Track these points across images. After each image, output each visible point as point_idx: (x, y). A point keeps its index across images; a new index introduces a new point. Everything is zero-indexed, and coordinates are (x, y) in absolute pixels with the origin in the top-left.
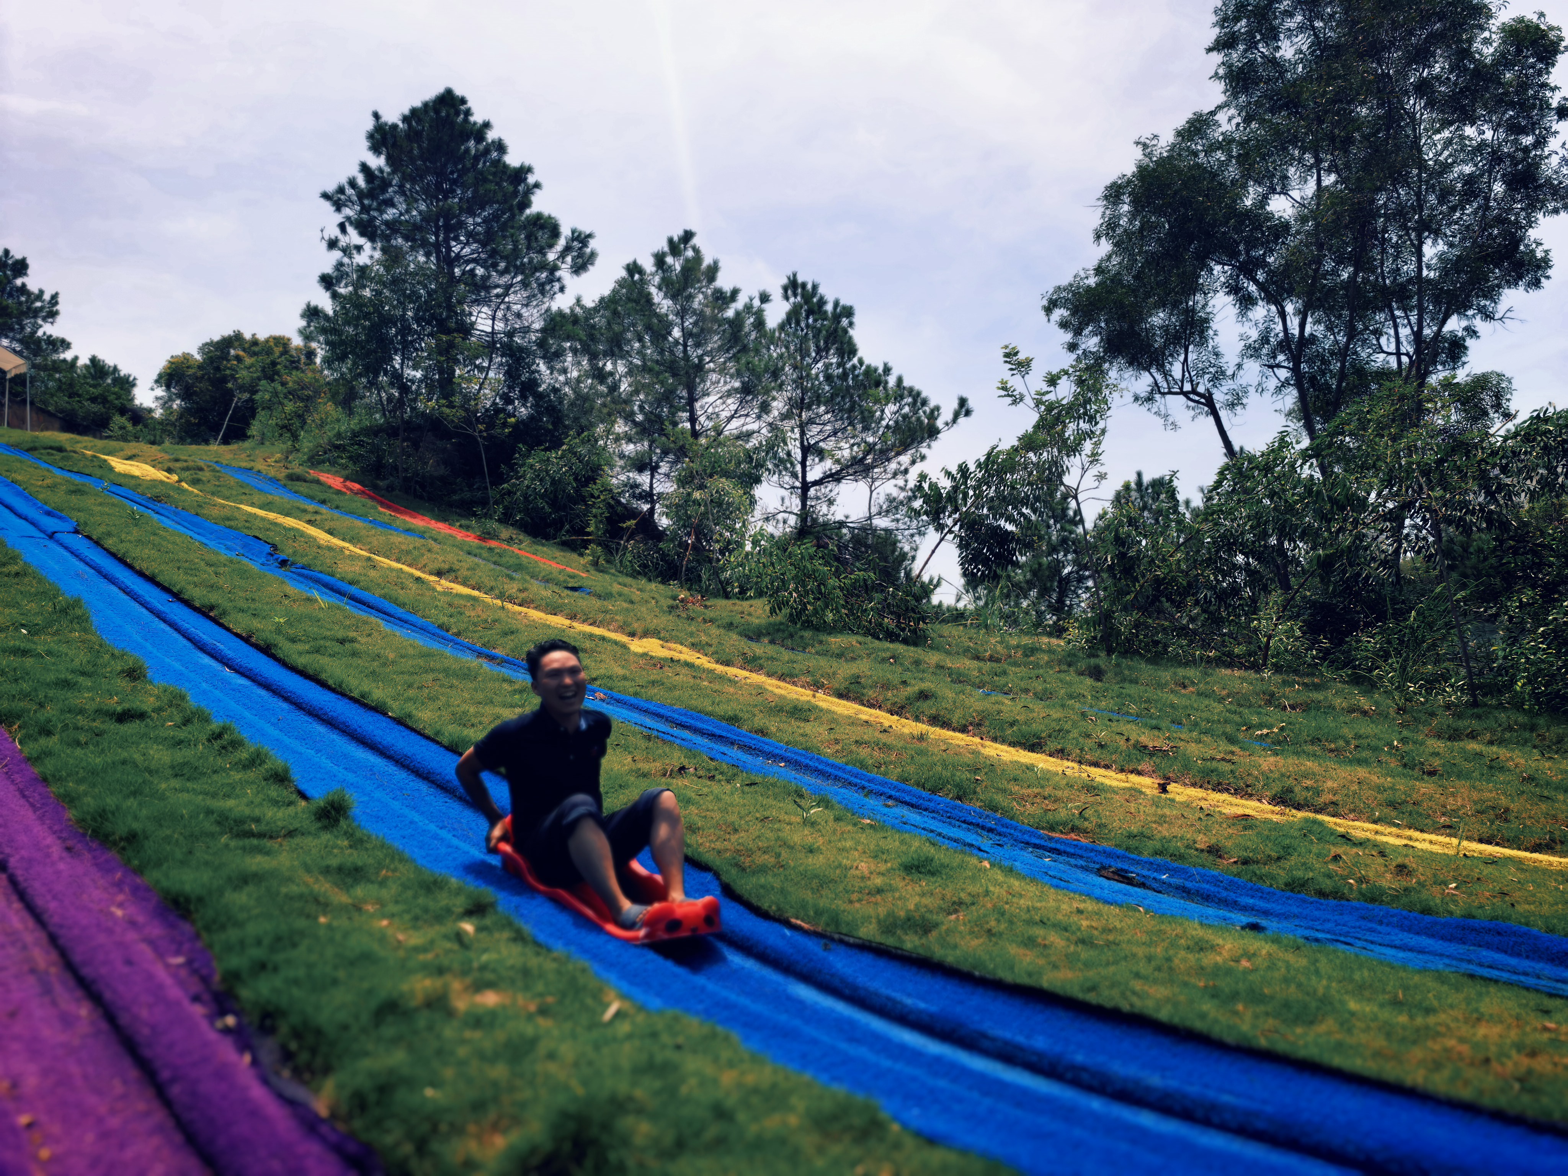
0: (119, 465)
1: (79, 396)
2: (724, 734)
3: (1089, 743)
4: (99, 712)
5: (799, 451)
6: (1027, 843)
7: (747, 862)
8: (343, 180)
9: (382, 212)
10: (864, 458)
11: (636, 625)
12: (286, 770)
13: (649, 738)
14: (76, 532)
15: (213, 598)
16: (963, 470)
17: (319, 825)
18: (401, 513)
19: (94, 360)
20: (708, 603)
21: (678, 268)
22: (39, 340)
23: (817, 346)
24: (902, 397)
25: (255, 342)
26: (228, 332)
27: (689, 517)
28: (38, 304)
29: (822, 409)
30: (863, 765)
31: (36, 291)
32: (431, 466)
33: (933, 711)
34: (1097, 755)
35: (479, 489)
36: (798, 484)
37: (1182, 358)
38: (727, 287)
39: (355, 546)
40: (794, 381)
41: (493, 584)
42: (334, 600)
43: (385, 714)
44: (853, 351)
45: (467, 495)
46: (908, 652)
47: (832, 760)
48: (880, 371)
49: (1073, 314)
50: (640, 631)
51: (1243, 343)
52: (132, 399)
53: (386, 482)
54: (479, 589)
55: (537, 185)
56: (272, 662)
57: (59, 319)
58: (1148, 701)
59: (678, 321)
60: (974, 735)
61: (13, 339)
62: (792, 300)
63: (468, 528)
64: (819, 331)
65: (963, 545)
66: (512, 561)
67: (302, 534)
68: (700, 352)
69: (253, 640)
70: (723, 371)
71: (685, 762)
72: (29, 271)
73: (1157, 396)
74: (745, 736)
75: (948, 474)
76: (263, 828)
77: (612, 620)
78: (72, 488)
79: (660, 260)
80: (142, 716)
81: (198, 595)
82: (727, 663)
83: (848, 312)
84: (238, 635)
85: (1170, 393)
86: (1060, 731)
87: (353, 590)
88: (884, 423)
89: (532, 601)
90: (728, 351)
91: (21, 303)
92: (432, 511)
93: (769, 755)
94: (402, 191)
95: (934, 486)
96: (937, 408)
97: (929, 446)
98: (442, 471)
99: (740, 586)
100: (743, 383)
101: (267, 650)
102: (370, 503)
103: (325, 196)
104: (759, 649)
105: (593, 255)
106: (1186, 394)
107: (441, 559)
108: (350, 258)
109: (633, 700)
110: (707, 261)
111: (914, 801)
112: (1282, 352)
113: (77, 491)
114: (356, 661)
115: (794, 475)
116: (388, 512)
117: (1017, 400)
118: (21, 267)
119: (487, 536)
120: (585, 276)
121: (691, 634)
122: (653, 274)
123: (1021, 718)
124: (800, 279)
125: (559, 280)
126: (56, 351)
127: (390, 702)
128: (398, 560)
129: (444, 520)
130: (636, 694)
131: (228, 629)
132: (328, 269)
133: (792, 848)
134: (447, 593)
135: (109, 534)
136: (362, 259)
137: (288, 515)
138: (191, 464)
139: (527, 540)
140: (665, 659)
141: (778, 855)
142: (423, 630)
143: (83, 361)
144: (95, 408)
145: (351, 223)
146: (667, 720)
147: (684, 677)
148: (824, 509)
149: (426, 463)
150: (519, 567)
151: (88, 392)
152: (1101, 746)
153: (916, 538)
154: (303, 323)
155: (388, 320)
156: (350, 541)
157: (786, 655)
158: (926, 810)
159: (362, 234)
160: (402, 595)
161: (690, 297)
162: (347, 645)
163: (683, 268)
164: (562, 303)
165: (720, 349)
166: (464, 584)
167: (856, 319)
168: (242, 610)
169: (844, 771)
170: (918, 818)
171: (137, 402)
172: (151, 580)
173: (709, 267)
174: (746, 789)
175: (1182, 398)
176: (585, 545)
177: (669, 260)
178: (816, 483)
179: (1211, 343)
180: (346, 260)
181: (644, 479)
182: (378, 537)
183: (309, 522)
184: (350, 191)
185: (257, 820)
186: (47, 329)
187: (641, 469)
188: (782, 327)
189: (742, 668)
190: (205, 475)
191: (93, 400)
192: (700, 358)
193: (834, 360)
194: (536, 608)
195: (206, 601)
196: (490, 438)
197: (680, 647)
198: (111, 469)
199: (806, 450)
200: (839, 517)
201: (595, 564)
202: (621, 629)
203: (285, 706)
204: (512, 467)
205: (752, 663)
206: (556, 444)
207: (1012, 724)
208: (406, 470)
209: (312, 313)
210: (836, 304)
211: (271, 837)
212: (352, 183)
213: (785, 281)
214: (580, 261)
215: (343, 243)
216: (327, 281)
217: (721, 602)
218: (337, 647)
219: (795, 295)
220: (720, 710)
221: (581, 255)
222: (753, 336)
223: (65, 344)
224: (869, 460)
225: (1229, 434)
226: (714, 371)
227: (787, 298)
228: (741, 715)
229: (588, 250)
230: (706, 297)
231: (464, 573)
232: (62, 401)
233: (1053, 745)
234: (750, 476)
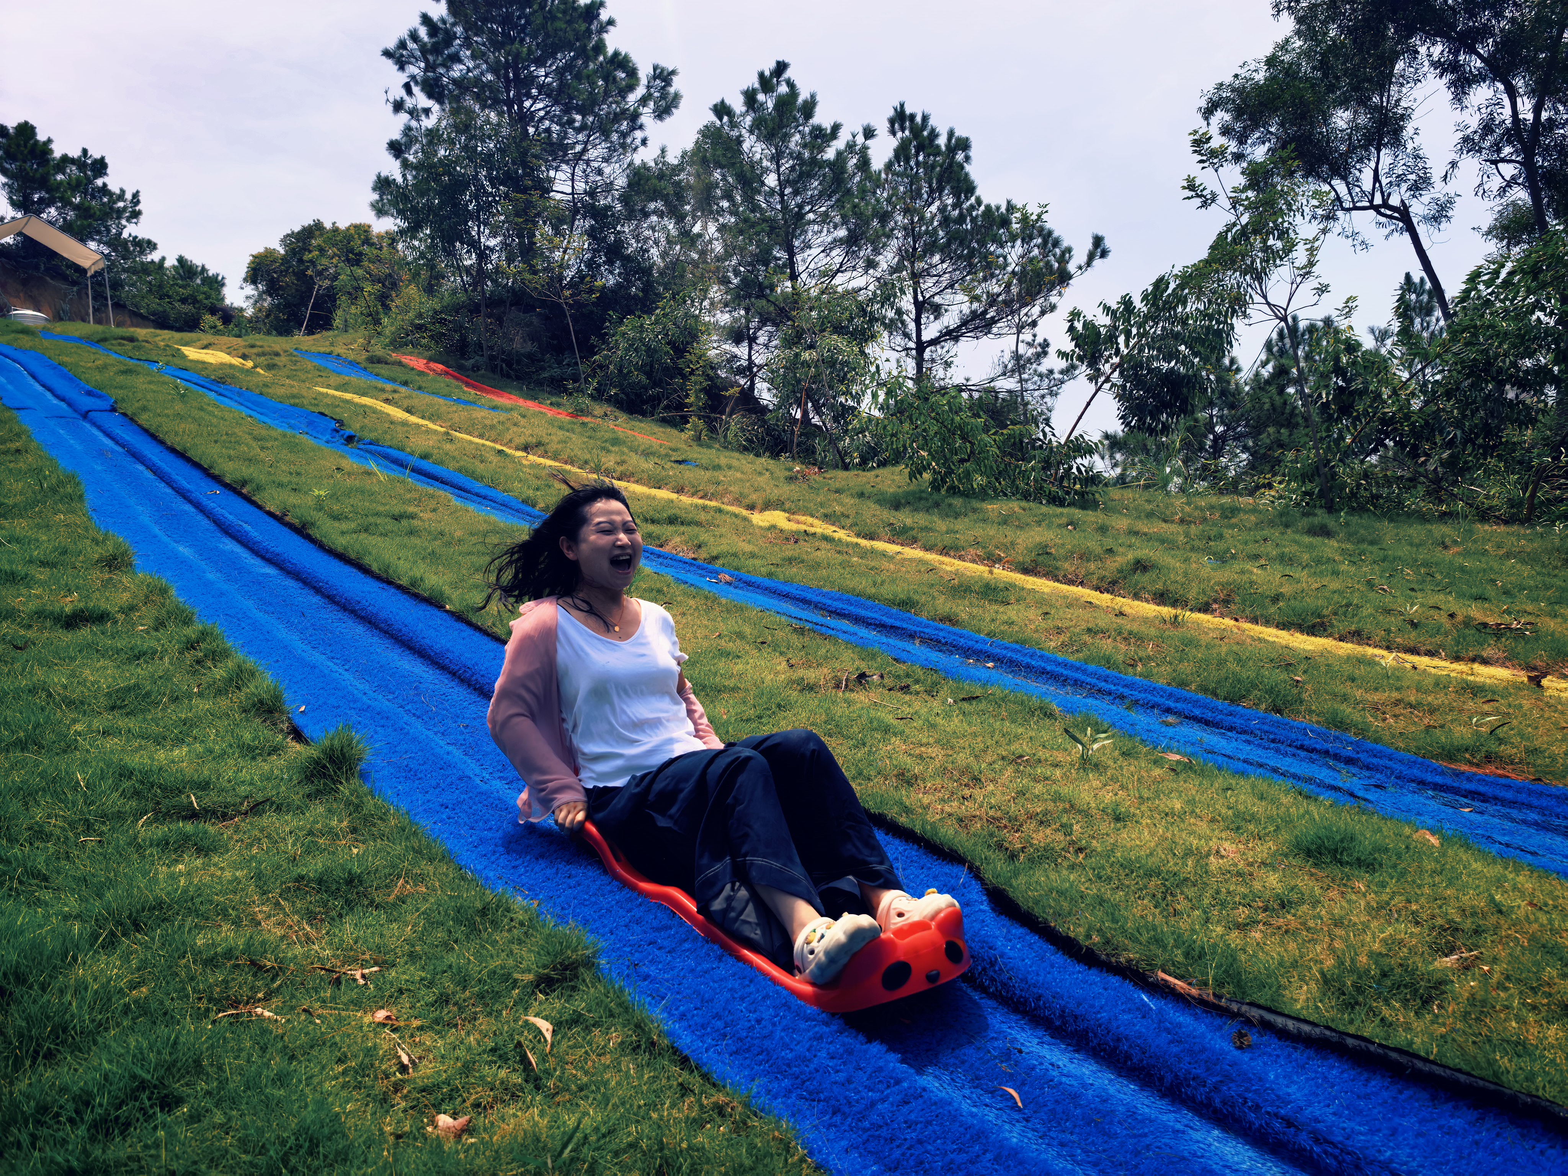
0: (192, 353)
1: (169, 297)
2: (898, 624)
3: (1393, 622)
4: (40, 614)
5: (912, 308)
6: (1422, 783)
7: (1015, 841)
8: (404, 33)
9: (449, 68)
10: (985, 312)
11: (754, 497)
12: (277, 698)
13: (801, 631)
14: (113, 410)
15: (247, 471)
16: (1127, 302)
17: (308, 789)
18: (487, 392)
19: (181, 260)
20: (827, 475)
21: (770, 105)
22: (126, 241)
23: (930, 186)
24: (1031, 238)
25: (335, 230)
26: (308, 221)
27: (799, 381)
28: (121, 204)
29: (937, 258)
30: (1108, 661)
31: (118, 192)
32: (520, 344)
33: (1159, 586)
34: (1412, 637)
35: (569, 365)
36: (912, 345)
37: (1373, 164)
38: (827, 125)
39: (433, 422)
40: (905, 228)
41: (587, 456)
42: (396, 473)
43: (440, 607)
44: (970, 189)
45: (556, 372)
46: (1090, 516)
47: (1060, 656)
48: (1003, 209)
49: (1236, 118)
50: (760, 502)
51: (1460, 135)
52: (223, 299)
53: (472, 361)
54: (572, 463)
55: (611, 22)
56: (307, 544)
57: (142, 218)
58: (1426, 564)
59: (773, 167)
60: (1222, 616)
61: (100, 242)
62: (899, 134)
63: (559, 405)
64: (933, 167)
65: (1122, 396)
66: (608, 435)
67: (375, 411)
68: (799, 199)
69: (287, 519)
70: (825, 219)
71: (863, 666)
72: (109, 171)
73: (1340, 214)
74: (927, 626)
75: (1107, 309)
76: (212, 799)
77: (726, 492)
78: (123, 368)
79: (750, 97)
80: (101, 618)
81: (230, 470)
82: (871, 537)
83: (964, 145)
84: (270, 514)
85: (1356, 208)
86: (1348, 605)
87: (425, 465)
88: (1010, 269)
89: (632, 474)
90: (830, 197)
91: (104, 204)
92: (521, 389)
93: (967, 652)
94: (467, 43)
95: (1089, 326)
96: (1069, 250)
97: (1060, 294)
98: (530, 347)
99: (861, 457)
100: (849, 230)
101: (301, 530)
102: (454, 382)
103: (387, 53)
104: (905, 518)
105: (677, 97)
106: (1376, 208)
107: (527, 433)
108: (418, 120)
109: (768, 583)
110: (803, 96)
111: (1209, 715)
112: (1509, 142)
113: (127, 372)
114: (415, 541)
115: (906, 335)
116: (473, 392)
117: (1208, 201)
118: (100, 167)
119: (579, 412)
120: (669, 120)
121: (822, 505)
122: (743, 115)
123: (1286, 589)
124: (908, 111)
125: (641, 127)
126: (142, 252)
127: (447, 590)
128: (481, 436)
129: (534, 398)
130: (770, 575)
131: (260, 507)
132: (397, 135)
133: (1086, 813)
134: (534, 466)
135: (144, 409)
136: (429, 123)
137: (364, 394)
138: (267, 349)
139: (623, 417)
140: (798, 532)
141: (1066, 829)
142: (504, 506)
143: (171, 262)
144: (187, 308)
145: (417, 83)
146: (818, 607)
147: (824, 554)
148: (941, 373)
149: (512, 340)
150: (616, 442)
151: (177, 293)
152: (1414, 625)
153: (1048, 399)
154: (376, 196)
155: (460, 184)
156: (430, 419)
157: (941, 525)
158: (1231, 729)
159: (430, 96)
160: (480, 468)
161: (786, 137)
162: (404, 522)
163: (776, 107)
164: (645, 156)
165: (821, 194)
166: (555, 458)
167: (972, 153)
168: (280, 485)
169: (1084, 672)
170: (1223, 742)
171: (228, 302)
172: (181, 455)
173: (805, 102)
174: (965, 705)
175: (1372, 213)
176: (685, 420)
177: (761, 97)
178: (934, 342)
179: (1410, 146)
180: (414, 124)
181: (742, 351)
182: (460, 414)
183: (387, 401)
184: (411, 45)
185: (203, 786)
186: (130, 230)
187: (738, 341)
188: (889, 166)
189: (891, 541)
190: (282, 360)
191: (183, 301)
192: (800, 206)
193: (950, 201)
194: (637, 482)
195: (238, 476)
196: (578, 305)
197: (810, 520)
198: (184, 357)
199: (920, 307)
200: (958, 380)
201: (698, 439)
202: (737, 501)
203: (316, 599)
204: (603, 337)
205: (902, 535)
206: (650, 312)
207: (1276, 599)
208: (491, 348)
209: (383, 184)
210: (951, 134)
211: (224, 817)
212: (414, 36)
213: (891, 113)
214: (663, 103)
215: (409, 103)
216: (396, 149)
217: (841, 474)
218: (391, 525)
219: (903, 130)
220: (887, 591)
221: (664, 96)
222: (857, 179)
223: (151, 245)
224: (991, 314)
225: (1428, 253)
226: (814, 222)
227: (894, 133)
228: (916, 597)
229: (672, 90)
230: (803, 137)
231: (554, 447)
232: (154, 303)
233: (1342, 627)
234: (863, 332)
